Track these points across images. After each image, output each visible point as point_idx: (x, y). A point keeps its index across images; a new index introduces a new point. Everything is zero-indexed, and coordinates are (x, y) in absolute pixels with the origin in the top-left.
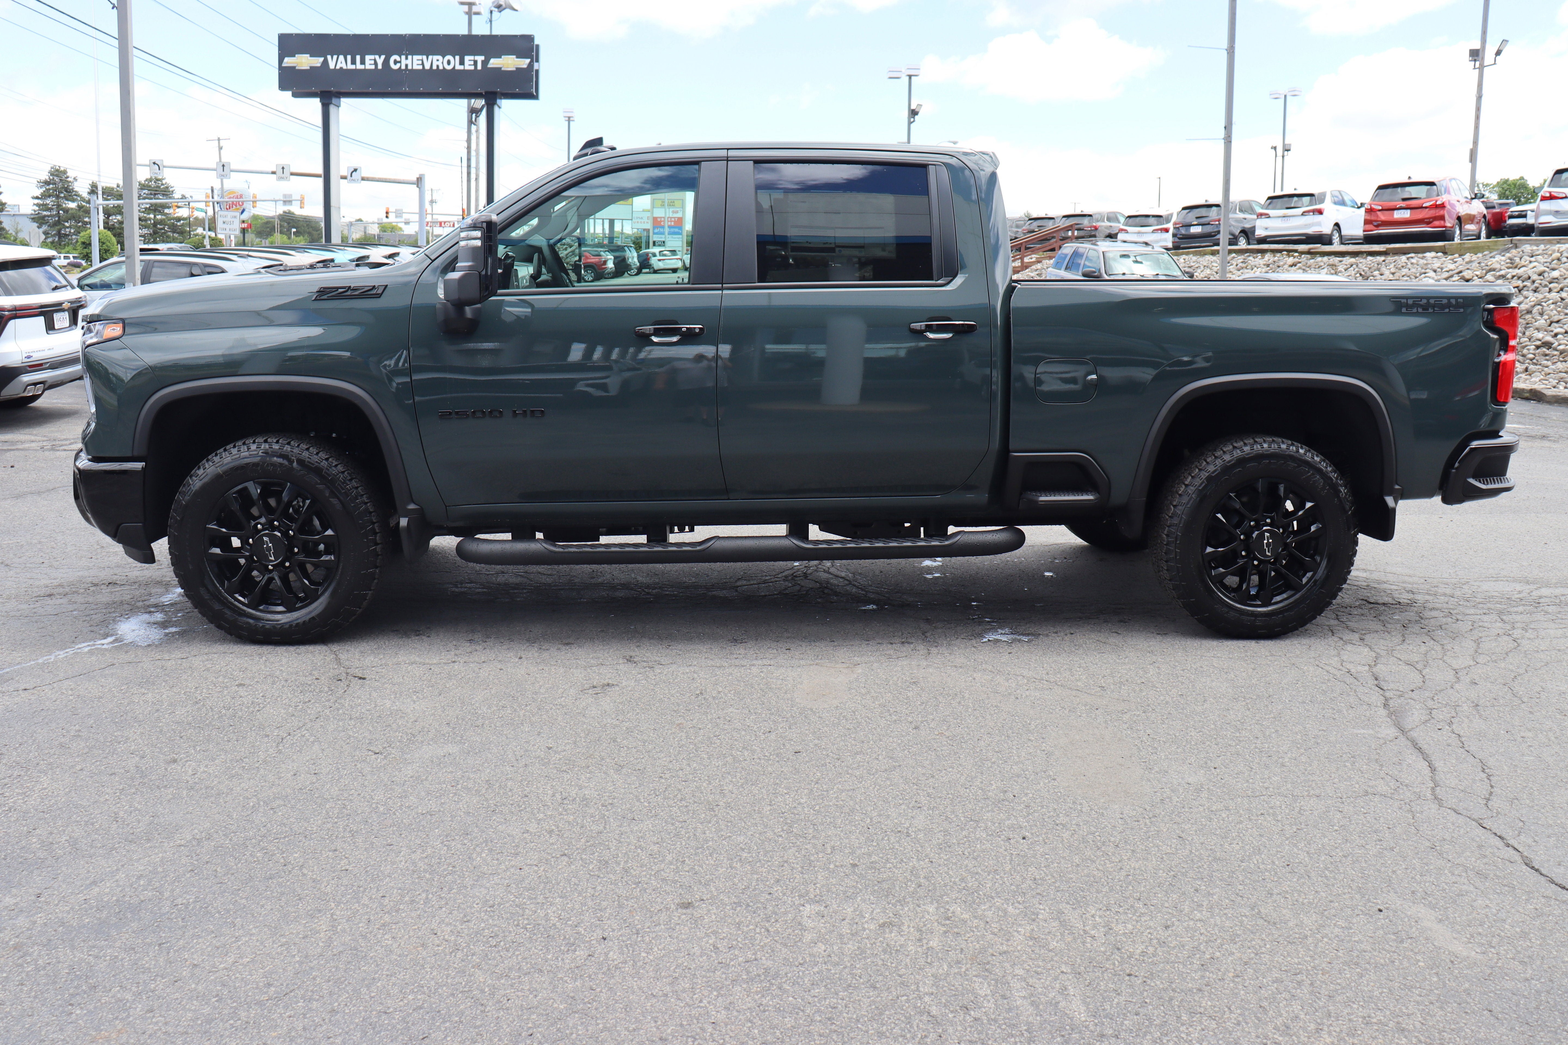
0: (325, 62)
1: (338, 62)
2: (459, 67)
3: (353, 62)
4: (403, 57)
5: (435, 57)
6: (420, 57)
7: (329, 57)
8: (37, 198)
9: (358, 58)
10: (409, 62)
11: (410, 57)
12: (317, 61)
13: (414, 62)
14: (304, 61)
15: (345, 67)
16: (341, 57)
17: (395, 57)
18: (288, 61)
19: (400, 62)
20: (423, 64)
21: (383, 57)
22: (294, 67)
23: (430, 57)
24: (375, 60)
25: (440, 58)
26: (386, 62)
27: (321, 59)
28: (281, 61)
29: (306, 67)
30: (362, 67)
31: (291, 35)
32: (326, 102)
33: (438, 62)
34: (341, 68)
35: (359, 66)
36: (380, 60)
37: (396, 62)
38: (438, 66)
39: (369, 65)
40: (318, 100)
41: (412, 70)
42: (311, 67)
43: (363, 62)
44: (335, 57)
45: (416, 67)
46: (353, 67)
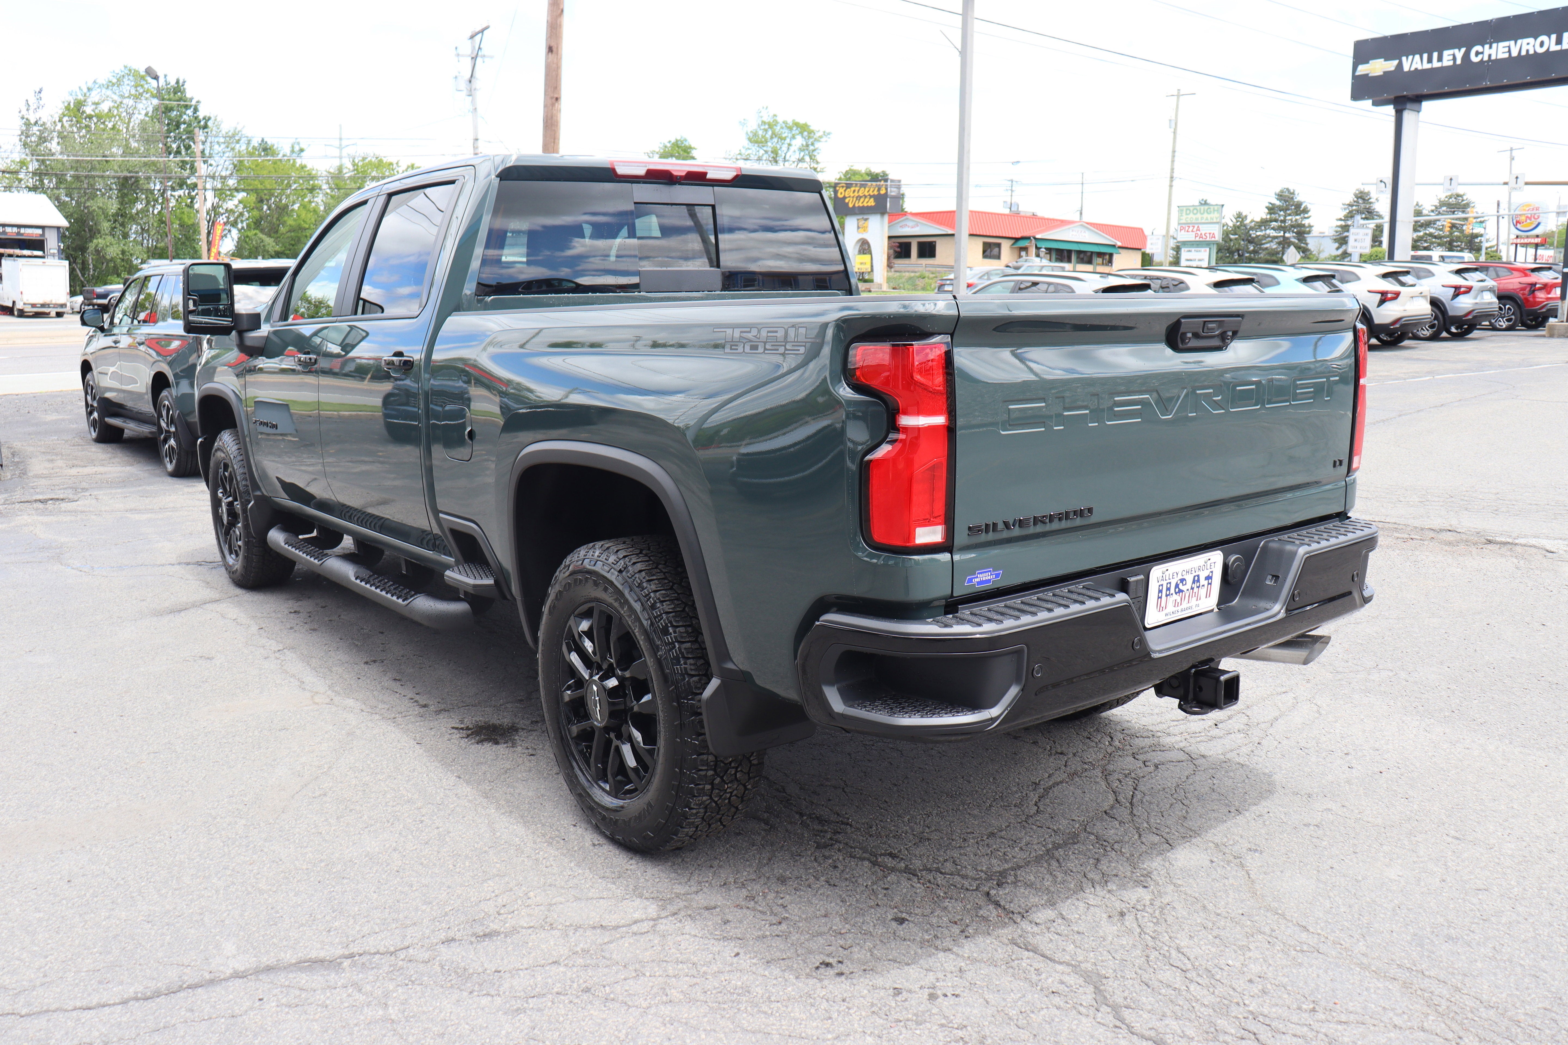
0: (1400, 65)
1: (1413, 63)
2: (1554, 48)
3: (1430, 60)
4: (1487, 46)
5: (1526, 41)
6: (1506, 44)
7: (1404, 59)
8: (1341, 220)
9: (1435, 55)
10: (1493, 52)
11: (1494, 45)
12: (1391, 65)
13: (1499, 51)
14: (1377, 67)
15: (1420, 68)
16: (1417, 57)
17: (1479, 48)
18: (1362, 69)
19: (1482, 53)
20: (1509, 51)
21: (1463, 50)
22: (1367, 75)
23: (1519, 42)
24: (1454, 55)
25: (1531, 40)
26: (1466, 56)
27: (1396, 62)
28: (1355, 69)
29: (1379, 73)
30: (1439, 65)
31: (1366, 41)
32: (1399, 108)
33: (1528, 45)
34: (1416, 69)
35: (1436, 64)
36: (1459, 54)
37: (1477, 53)
38: (1528, 51)
39: (1447, 61)
40: (1392, 107)
41: (1497, 60)
42: (1385, 72)
43: (1440, 59)
44: (1410, 57)
45: (1501, 56)
46: (1429, 66)
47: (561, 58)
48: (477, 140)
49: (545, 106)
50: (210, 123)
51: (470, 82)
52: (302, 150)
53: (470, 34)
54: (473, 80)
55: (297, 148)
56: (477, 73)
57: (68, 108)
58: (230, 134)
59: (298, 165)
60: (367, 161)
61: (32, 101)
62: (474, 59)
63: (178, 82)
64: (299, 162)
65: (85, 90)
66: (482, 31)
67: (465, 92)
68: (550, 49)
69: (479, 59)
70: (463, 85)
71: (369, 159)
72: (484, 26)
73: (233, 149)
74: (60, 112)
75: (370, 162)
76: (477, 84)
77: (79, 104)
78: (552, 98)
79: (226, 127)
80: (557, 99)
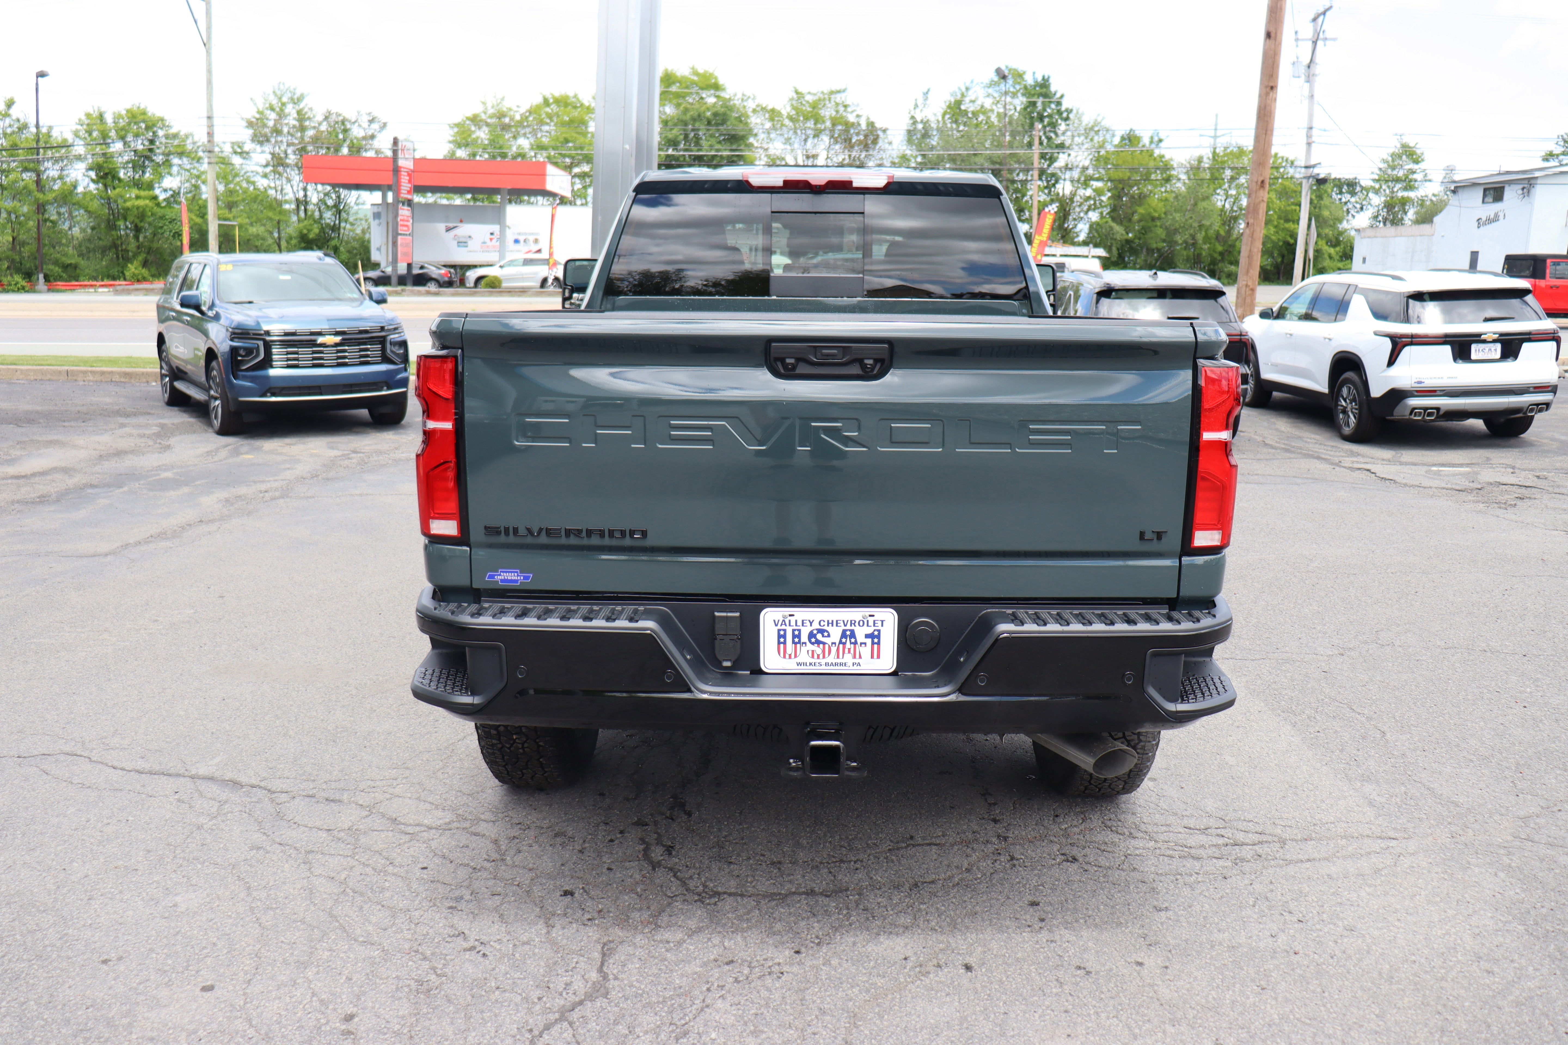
47: (1280, 44)
48: (1311, 128)
49: (1260, 96)
50: (1071, 116)
51: (1309, 67)
52: (1160, 141)
53: (1312, 16)
54: (1312, 65)
55: (1156, 139)
56: (1318, 58)
57: (949, 107)
58: (1090, 125)
59: (1155, 155)
60: (1229, 151)
61: (920, 102)
62: (1315, 43)
63: (1043, 79)
64: (1157, 152)
65: (964, 90)
66: (1324, 13)
67: (1303, 78)
68: (1268, 35)
69: (1320, 43)
70: (1302, 70)
71: (1231, 149)
72: (1327, 7)
73: (1092, 140)
74: (942, 111)
75: (1232, 153)
76: (1318, 69)
77: (958, 103)
78: (1266, 87)
79: (1088, 119)
80: (1272, 88)
